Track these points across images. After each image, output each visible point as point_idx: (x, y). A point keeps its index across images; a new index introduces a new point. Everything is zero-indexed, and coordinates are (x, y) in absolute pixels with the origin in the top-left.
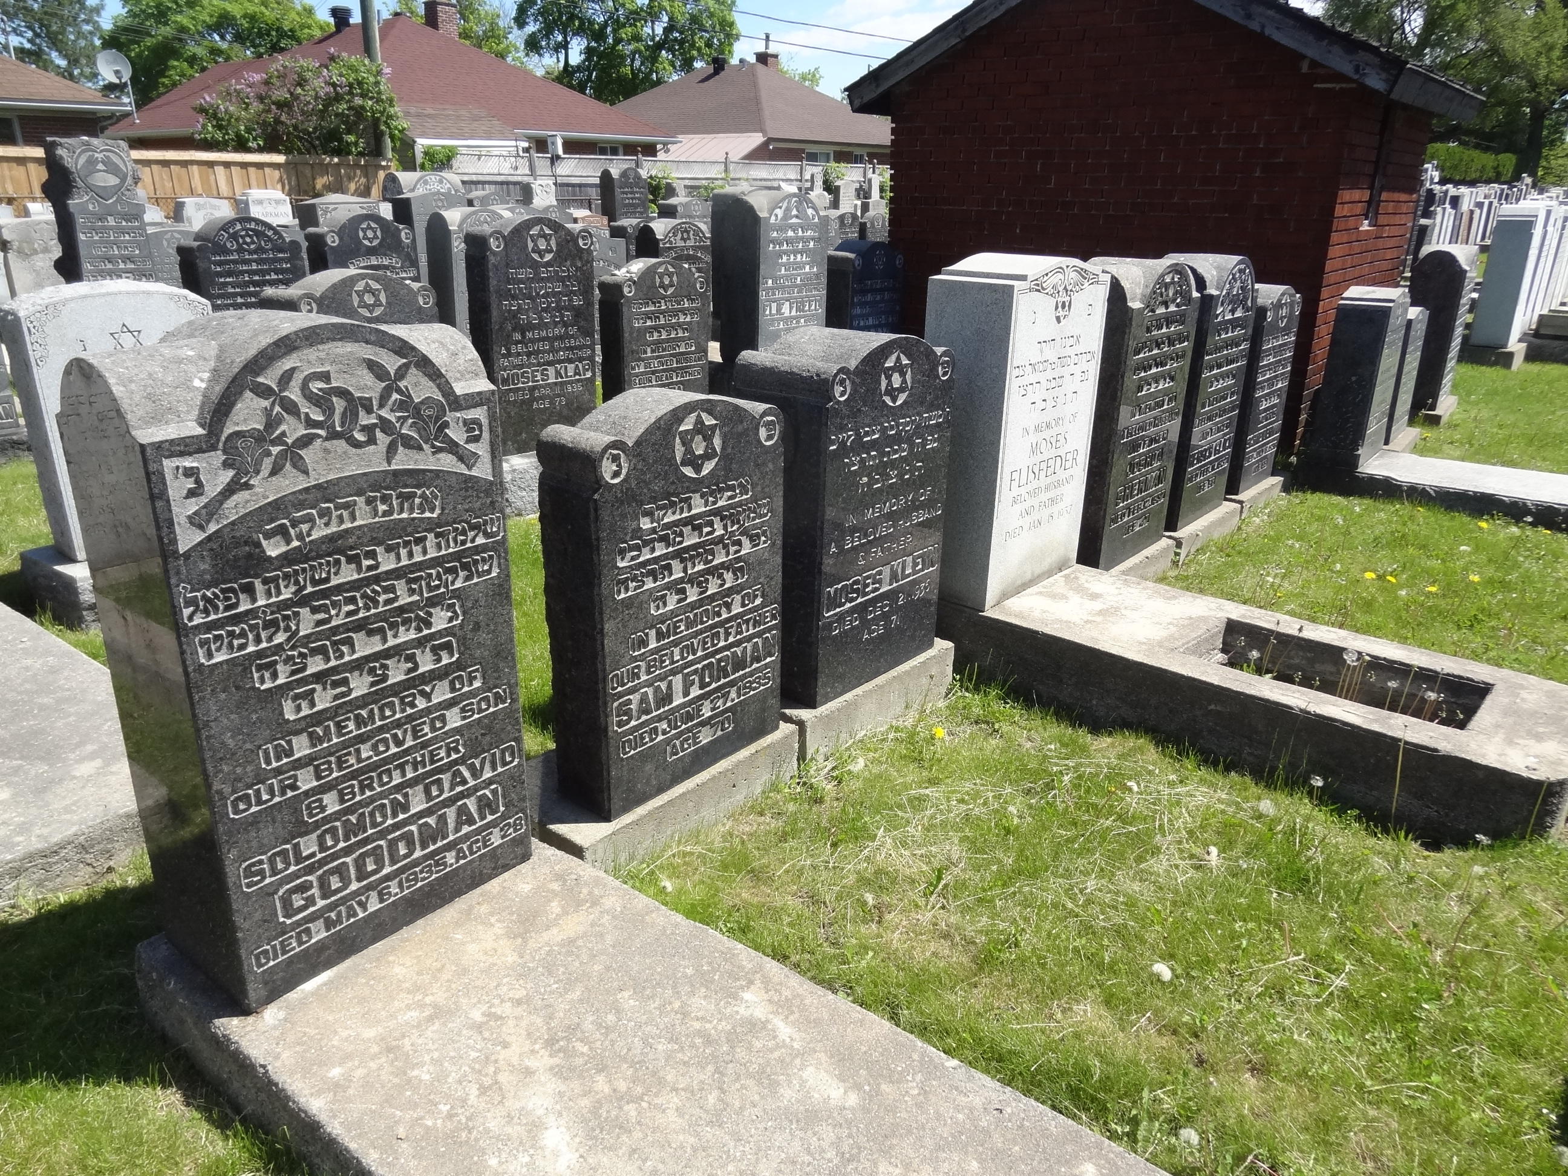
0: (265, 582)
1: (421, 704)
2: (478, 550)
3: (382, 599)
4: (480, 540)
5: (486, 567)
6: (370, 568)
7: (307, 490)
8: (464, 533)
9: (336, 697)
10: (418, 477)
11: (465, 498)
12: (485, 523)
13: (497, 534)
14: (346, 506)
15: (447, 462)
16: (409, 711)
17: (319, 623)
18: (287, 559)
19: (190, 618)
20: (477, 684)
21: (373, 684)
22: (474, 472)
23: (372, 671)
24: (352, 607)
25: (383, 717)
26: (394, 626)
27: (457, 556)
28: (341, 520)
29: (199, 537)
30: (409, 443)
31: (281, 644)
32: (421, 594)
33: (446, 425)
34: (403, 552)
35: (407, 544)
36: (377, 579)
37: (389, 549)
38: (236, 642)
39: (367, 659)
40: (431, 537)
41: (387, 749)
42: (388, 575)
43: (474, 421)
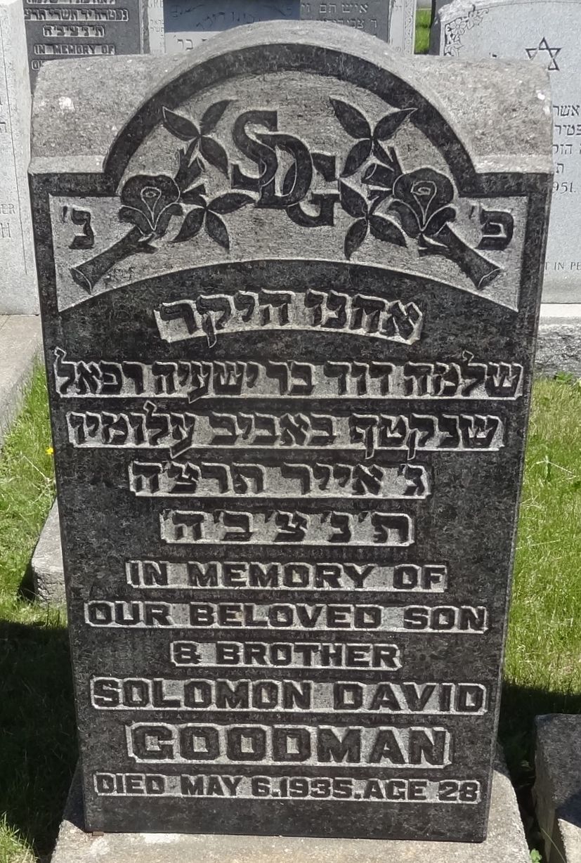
0: (157, 370)
1: (346, 584)
2: (474, 407)
3: (309, 434)
4: (479, 394)
5: (482, 435)
6: (297, 389)
7: (223, 268)
8: (453, 376)
9: (228, 536)
10: (393, 283)
11: (464, 328)
12: (493, 371)
13: (511, 392)
14: (276, 300)
15: (442, 270)
16: (327, 587)
17: (218, 439)
18: (188, 349)
19: (64, 389)
20: (437, 589)
21: (279, 537)
22: (487, 294)
23: (282, 521)
24: (266, 433)
25: (289, 582)
26: (322, 474)
27: (435, 407)
28: (266, 318)
29: (83, 297)
30: (383, 231)
31: (166, 450)
32: (370, 442)
33: (451, 215)
34: (351, 382)
35: (358, 371)
36: (307, 407)
37: (330, 372)
38: (112, 432)
39: (278, 503)
40: (398, 370)
41: (289, 623)
42: (324, 405)
43: (501, 217)
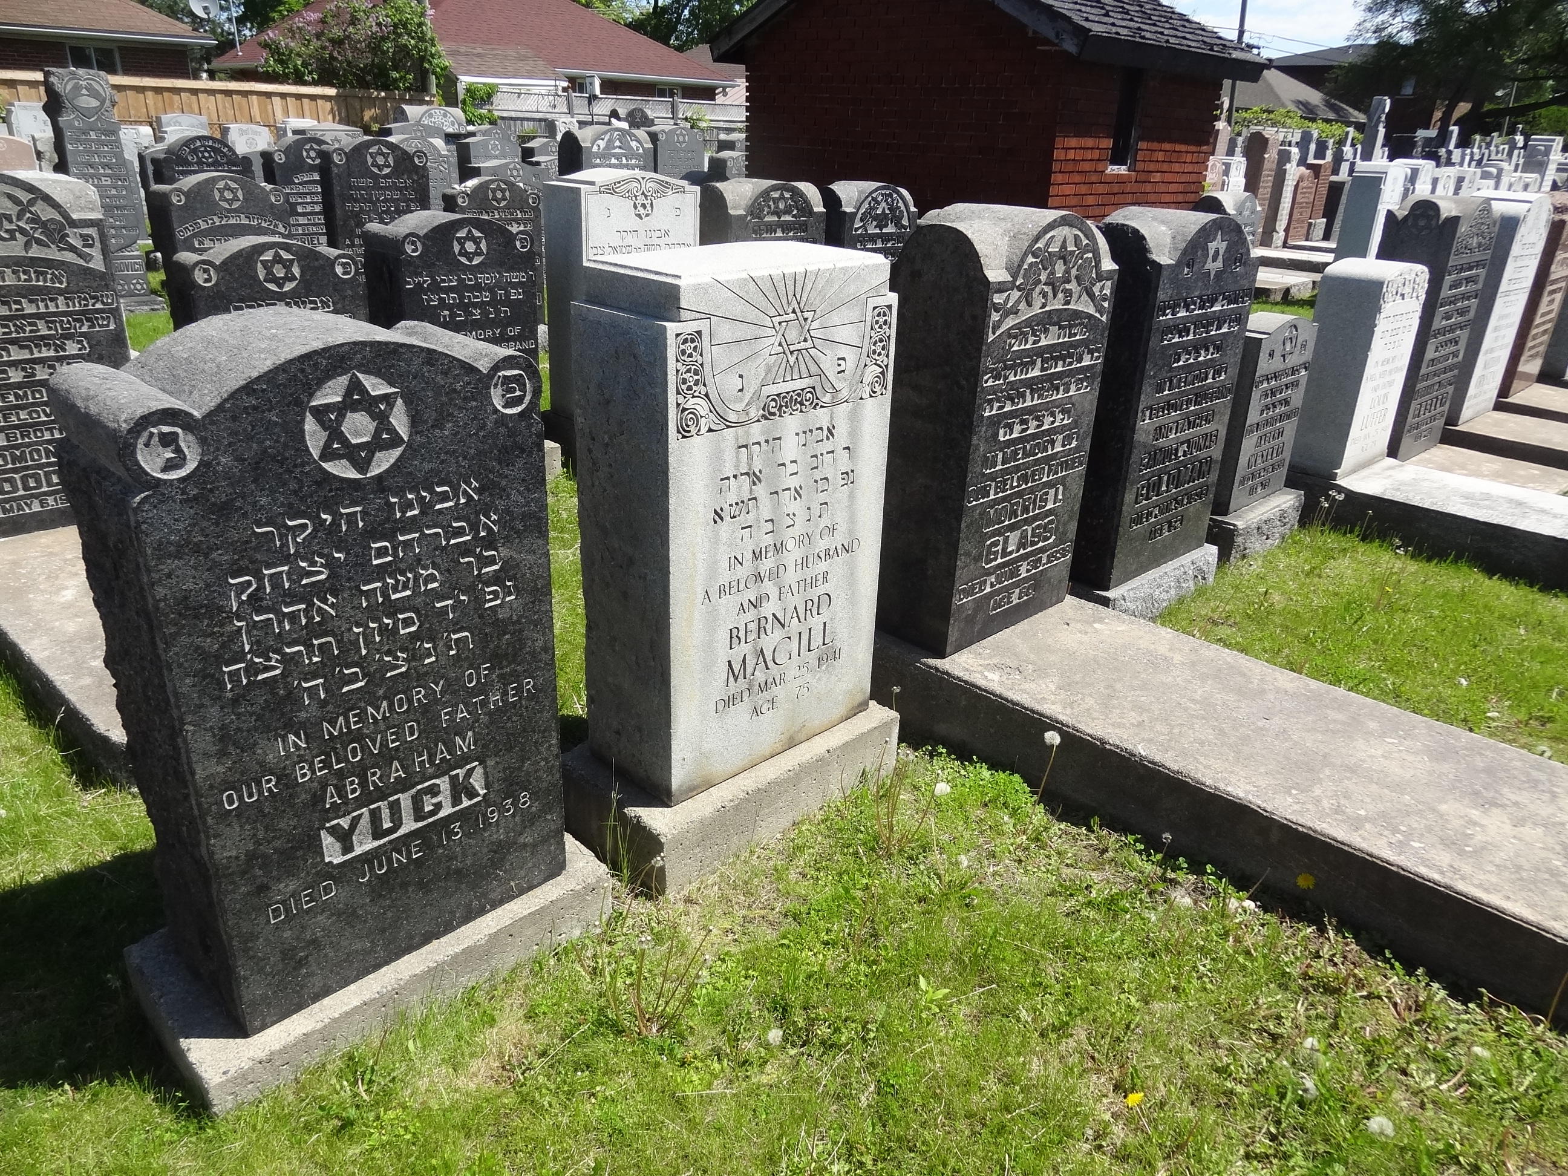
2: (98, 311)
3: (28, 329)
4: (99, 306)
5: (105, 323)
6: (17, 310)
8: (85, 299)
10: (50, 263)
11: (85, 279)
12: (102, 296)
13: (112, 304)
15: (69, 257)
21: (25, 377)
22: (91, 265)
23: (24, 369)
24: (6, 330)
25: (34, 398)
26: (38, 346)
27: (81, 313)
30: (39, 242)
32: (57, 330)
33: (67, 235)
34: (41, 304)
35: (43, 300)
36: (24, 317)
37: (31, 301)
39: (20, 362)
40: (61, 299)
41: (39, 417)
42: (31, 316)
43: (88, 235)
